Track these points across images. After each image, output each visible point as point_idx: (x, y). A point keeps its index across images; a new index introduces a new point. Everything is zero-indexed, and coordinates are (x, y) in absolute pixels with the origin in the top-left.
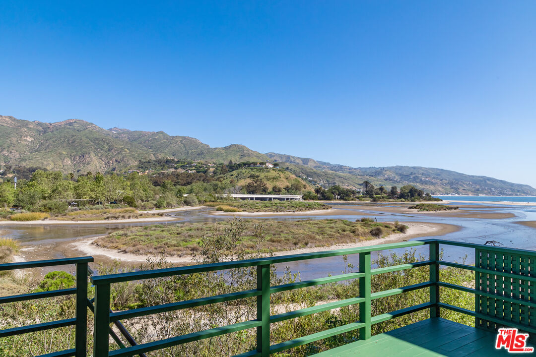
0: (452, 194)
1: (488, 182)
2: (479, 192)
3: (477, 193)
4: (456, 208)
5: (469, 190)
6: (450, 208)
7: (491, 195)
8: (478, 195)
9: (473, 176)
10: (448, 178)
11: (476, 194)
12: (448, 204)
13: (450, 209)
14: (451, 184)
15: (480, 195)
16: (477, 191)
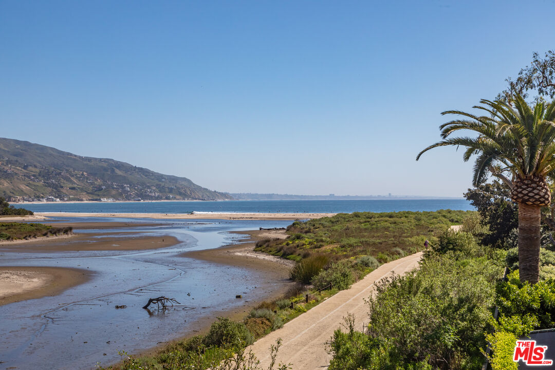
0: (48, 200)
1: (118, 172)
2: (100, 193)
3: (99, 195)
4: (67, 230)
5: (82, 190)
6: (55, 231)
7: (123, 199)
8: (100, 200)
9: (89, 159)
10: (39, 162)
11: (95, 197)
12: (45, 221)
13: (55, 233)
14: (45, 175)
15: (105, 200)
16: (97, 192)
